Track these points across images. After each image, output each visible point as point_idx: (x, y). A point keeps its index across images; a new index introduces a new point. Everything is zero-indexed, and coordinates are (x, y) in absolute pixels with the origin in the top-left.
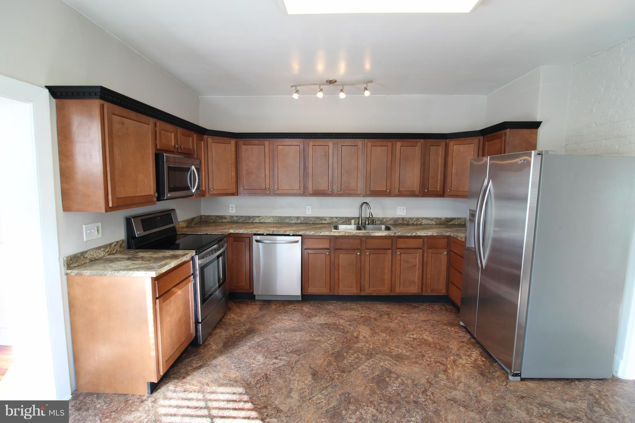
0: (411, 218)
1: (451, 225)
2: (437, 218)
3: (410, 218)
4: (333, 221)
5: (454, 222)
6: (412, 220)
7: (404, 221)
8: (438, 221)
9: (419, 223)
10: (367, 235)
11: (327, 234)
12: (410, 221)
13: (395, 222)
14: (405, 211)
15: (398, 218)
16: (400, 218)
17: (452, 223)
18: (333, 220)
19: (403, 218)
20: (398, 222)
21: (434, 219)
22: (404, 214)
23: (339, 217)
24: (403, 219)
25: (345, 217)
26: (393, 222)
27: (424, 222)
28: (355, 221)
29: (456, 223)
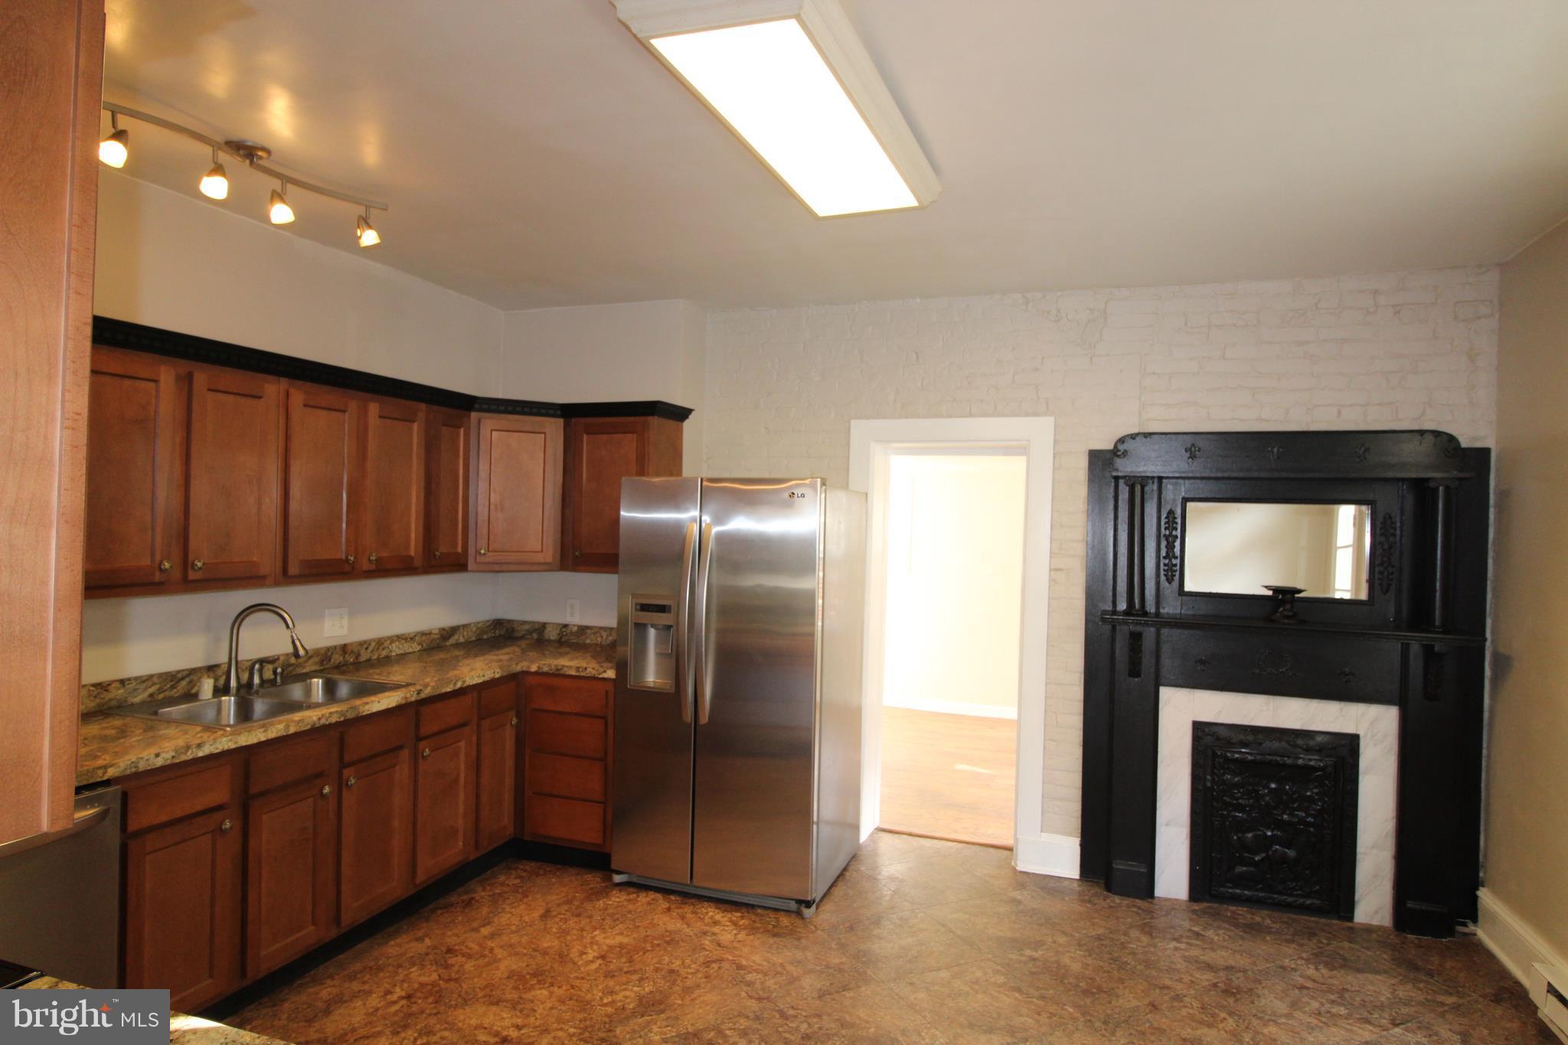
0: (365, 642)
1: (452, 645)
2: (423, 634)
3: (361, 644)
4: (111, 700)
5: (456, 637)
6: (367, 649)
7: (347, 656)
8: (424, 641)
9: (384, 653)
10: (350, 715)
11: (226, 748)
12: (363, 652)
13: (321, 663)
14: (345, 621)
15: (331, 647)
16: (335, 647)
17: (452, 641)
18: (110, 696)
19: (345, 645)
20: (330, 661)
21: (417, 638)
22: (345, 632)
23: (136, 679)
24: (344, 648)
25: (160, 675)
26: (316, 663)
27: (396, 649)
28: (215, 683)
29: (462, 640)
